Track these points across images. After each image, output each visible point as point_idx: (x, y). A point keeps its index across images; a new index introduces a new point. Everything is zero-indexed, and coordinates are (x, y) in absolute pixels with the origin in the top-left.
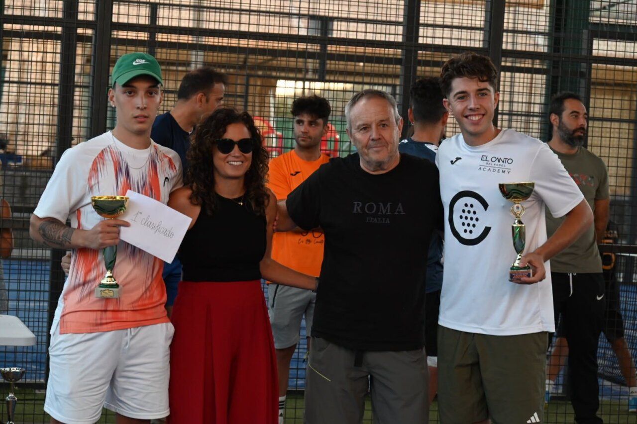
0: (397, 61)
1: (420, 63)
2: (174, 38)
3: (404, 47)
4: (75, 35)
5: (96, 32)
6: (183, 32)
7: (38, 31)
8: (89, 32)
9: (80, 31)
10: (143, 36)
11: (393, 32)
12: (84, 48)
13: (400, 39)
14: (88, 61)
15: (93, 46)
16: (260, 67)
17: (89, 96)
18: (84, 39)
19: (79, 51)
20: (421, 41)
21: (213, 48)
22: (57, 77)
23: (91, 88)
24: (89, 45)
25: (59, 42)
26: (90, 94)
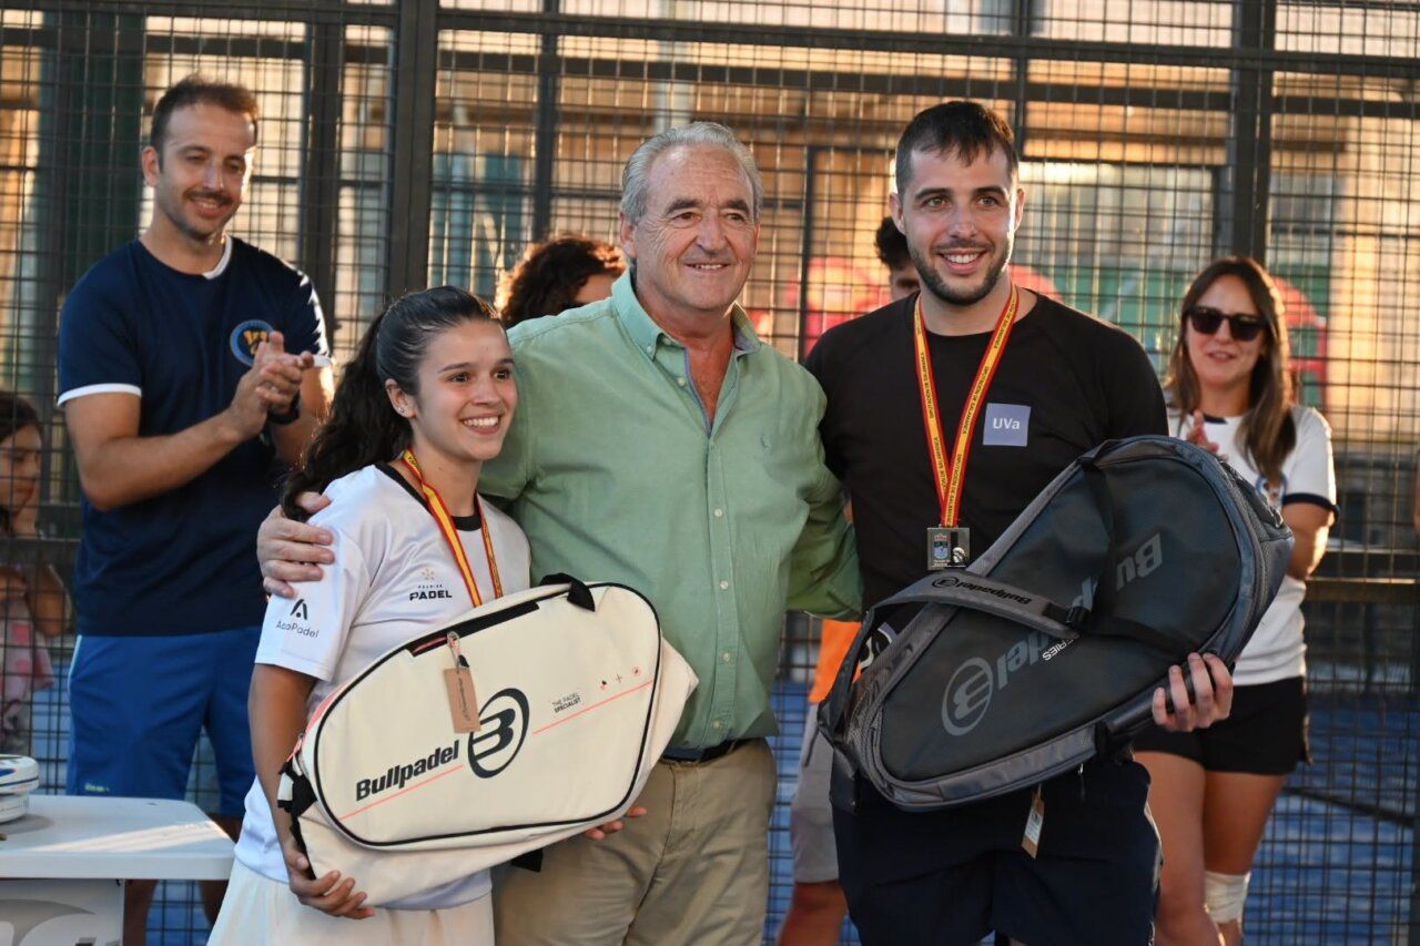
0: (1218, 101)
1: (1278, 105)
2: (607, 48)
3: (1236, 63)
4: (341, 43)
5: (398, 35)
6: (631, 31)
7: (241, 34)
8: (379, 35)
9: (354, 33)
10: (525, 44)
11: (1202, 21)
12: (363, 79)
13: (1223, 40)
14: (377, 115)
15: (389, 74)
16: (843, 123)
17: (379, 210)
18: (364, 55)
19: (350, 87)
20: (1280, 43)
21: (714, 74)
22: (294, 159)
23: (385, 187)
24: (377, 71)
25: (297, 66)
26: (384, 204)
